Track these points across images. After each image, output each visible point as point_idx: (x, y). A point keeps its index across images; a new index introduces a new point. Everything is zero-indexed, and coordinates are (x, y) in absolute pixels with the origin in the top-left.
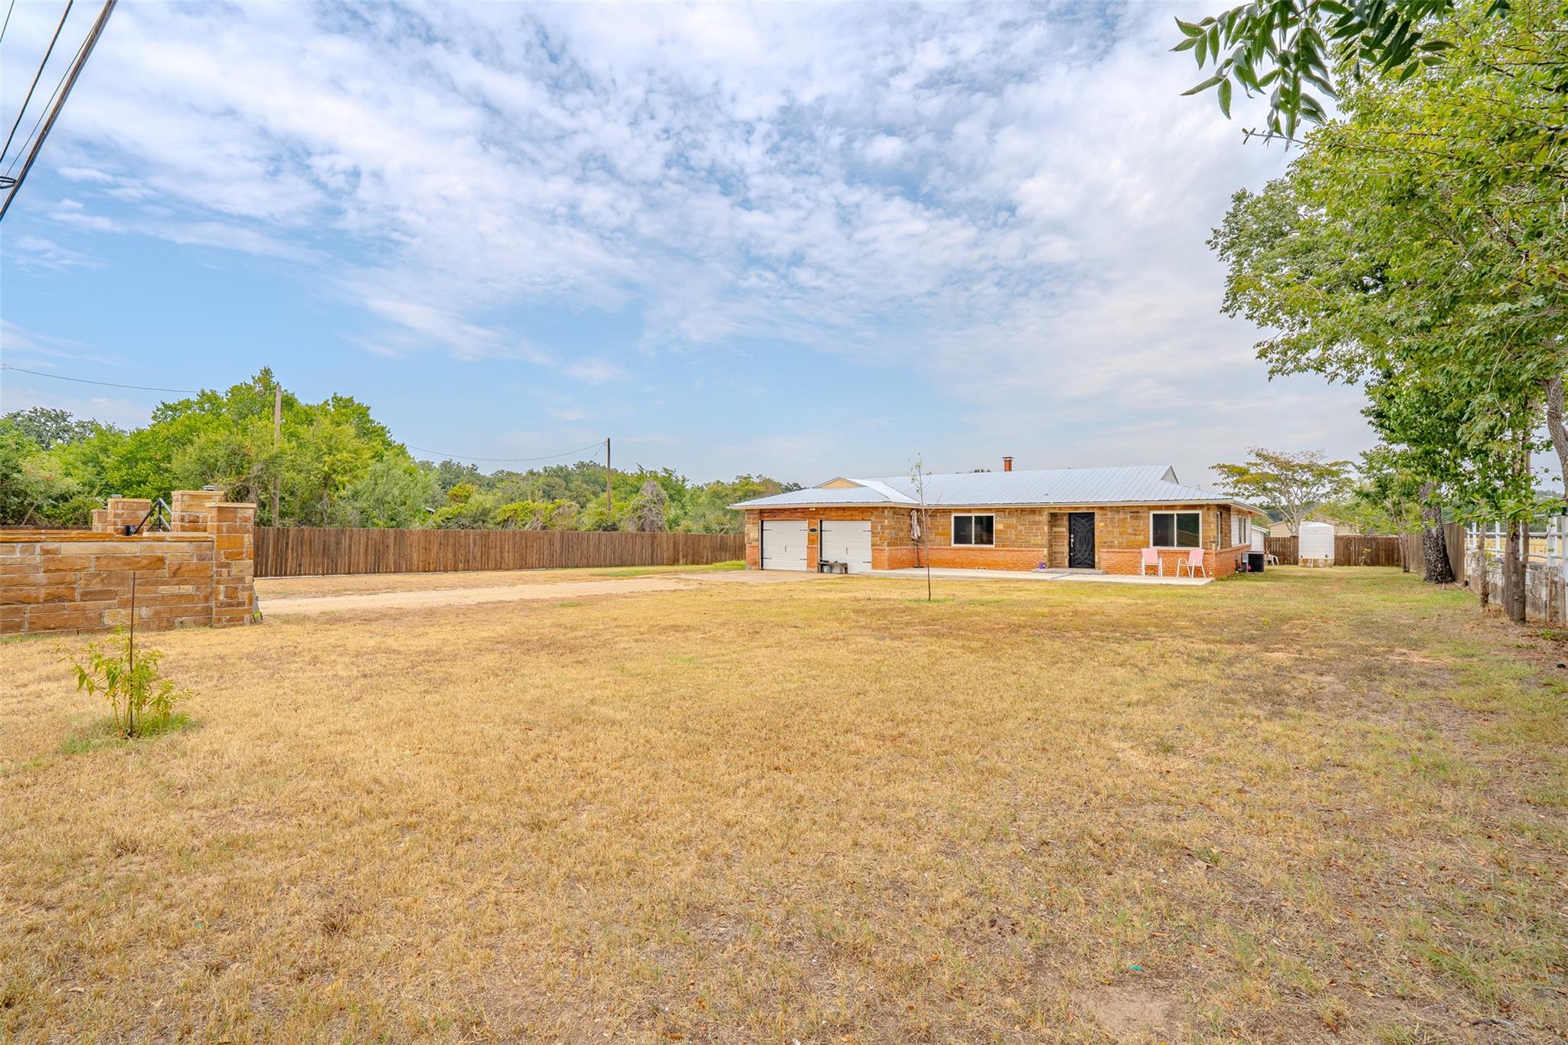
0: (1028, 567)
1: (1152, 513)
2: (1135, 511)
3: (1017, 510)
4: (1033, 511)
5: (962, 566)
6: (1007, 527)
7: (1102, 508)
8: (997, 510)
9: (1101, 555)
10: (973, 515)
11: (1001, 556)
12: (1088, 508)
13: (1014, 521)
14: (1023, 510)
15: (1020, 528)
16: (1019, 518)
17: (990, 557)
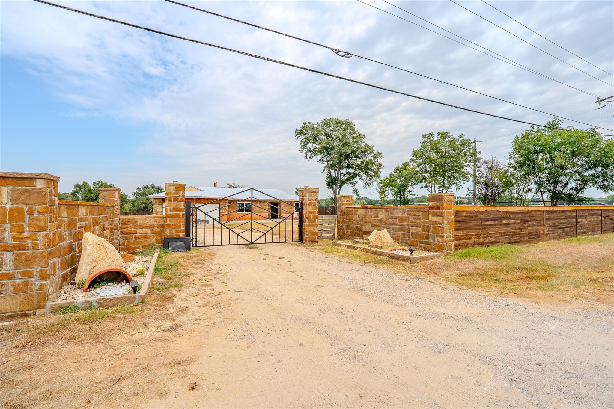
0: (263, 218)
1: (295, 203)
2: (291, 202)
3: (261, 201)
4: (266, 202)
5: (241, 219)
6: (256, 206)
8: (256, 201)
9: (283, 215)
10: (244, 202)
13: (258, 205)
15: (260, 207)
16: (260, 204)
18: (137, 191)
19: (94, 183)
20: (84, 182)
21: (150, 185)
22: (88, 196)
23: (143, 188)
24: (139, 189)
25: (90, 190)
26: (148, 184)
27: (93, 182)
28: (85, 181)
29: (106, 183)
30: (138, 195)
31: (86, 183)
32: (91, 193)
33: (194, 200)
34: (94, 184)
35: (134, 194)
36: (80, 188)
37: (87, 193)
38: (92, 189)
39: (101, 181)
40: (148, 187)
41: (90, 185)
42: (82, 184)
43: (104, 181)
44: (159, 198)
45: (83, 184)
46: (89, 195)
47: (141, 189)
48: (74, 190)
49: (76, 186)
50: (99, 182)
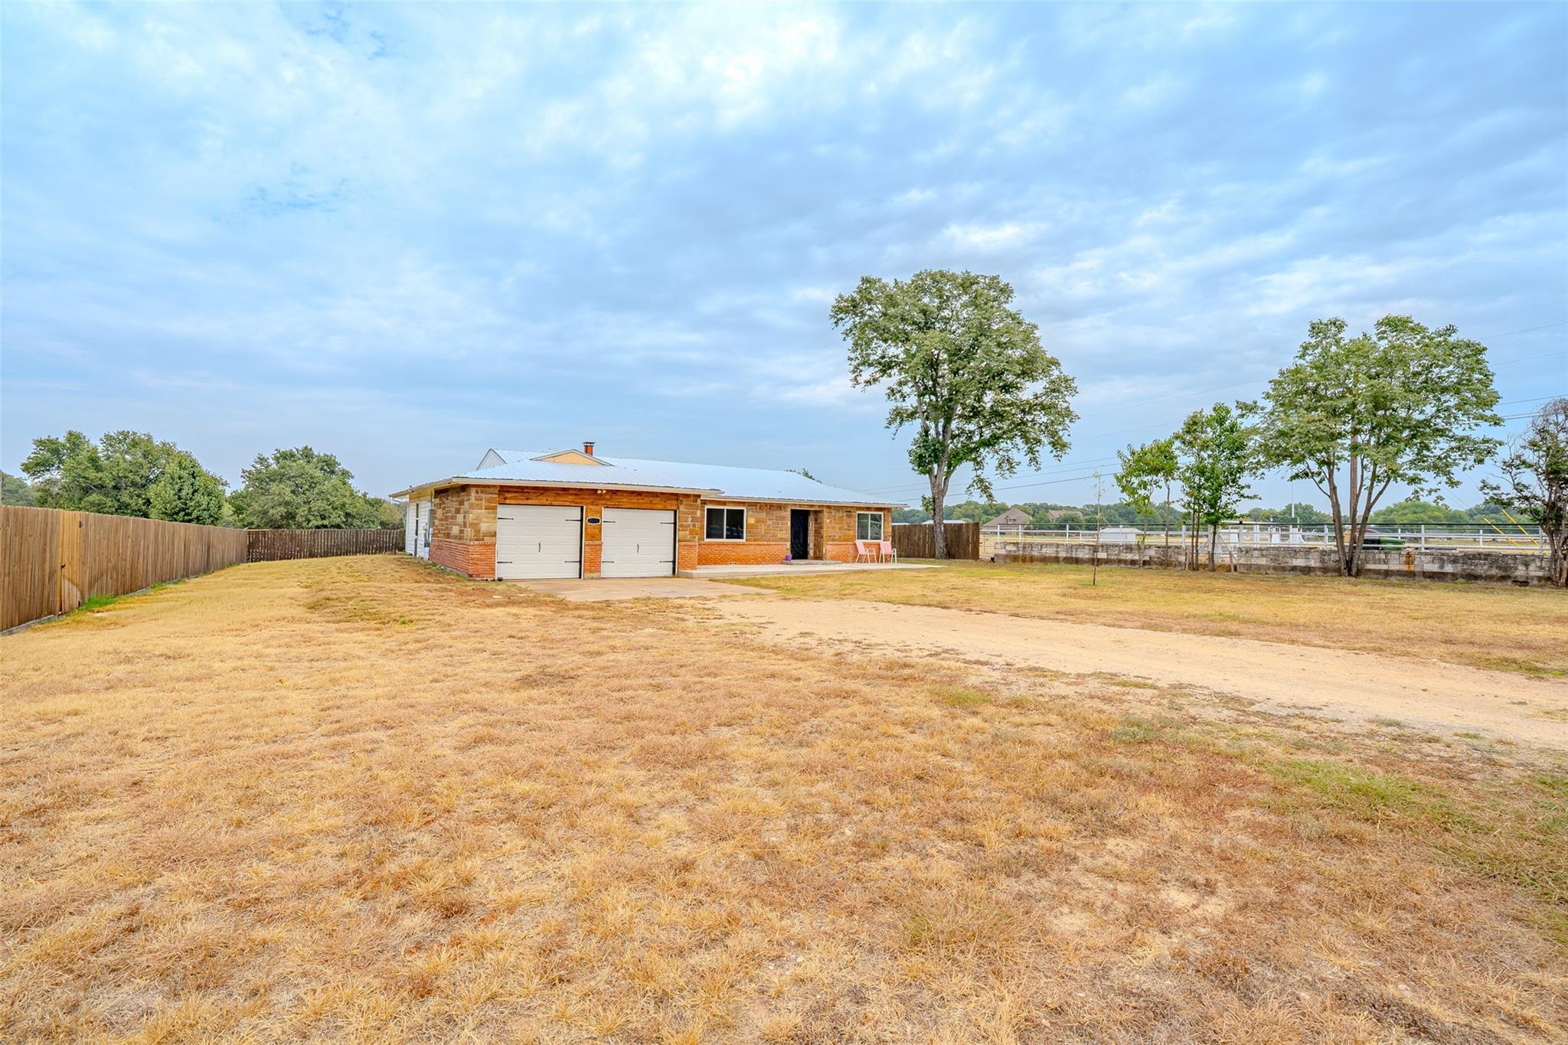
0: (774, 560)
1: (858, 512)
2: (848, 510)
3: (766, 504)
4: (780, 507)
5: (716, 562)
6: (758, 521)
7: (829, 507)
8: (750, 504)
9: (828, 548)
10: (725, 508)
11: (754, 550)
12: (820, 506)
13: (763, 515)
14: (771, 506)
15: (769, 522)
16: (768, 513)
17: (743, 552)
18: (258, 466)
19: (108, 437)
20: (70, 434)
21: (297, 450)
22: (87, 479)
23: (277, 459)
24: (262, 460)
25: (94, 461)
26: (294, 445)
27: (106, 436)
28: (76, 430)
29: (150, 438)
30: (260, 480)
31: (78, 437)
32: (98, 469)
33: (601, 495)
34: (109, 440)
35: (248, 475)
36: (56, 452)
37: (83, 467)
38: (100, 455)
39: (134, 434)
40: (292, 456)
41: (95, 441)
42: (62, 440)
43: (141, 431)
44: (489, 486)
45: (68, 440)
46: (92, 474)
47: (271, 461)
48: (32, 456)
49: (40, 443)
50: (126, 435)
